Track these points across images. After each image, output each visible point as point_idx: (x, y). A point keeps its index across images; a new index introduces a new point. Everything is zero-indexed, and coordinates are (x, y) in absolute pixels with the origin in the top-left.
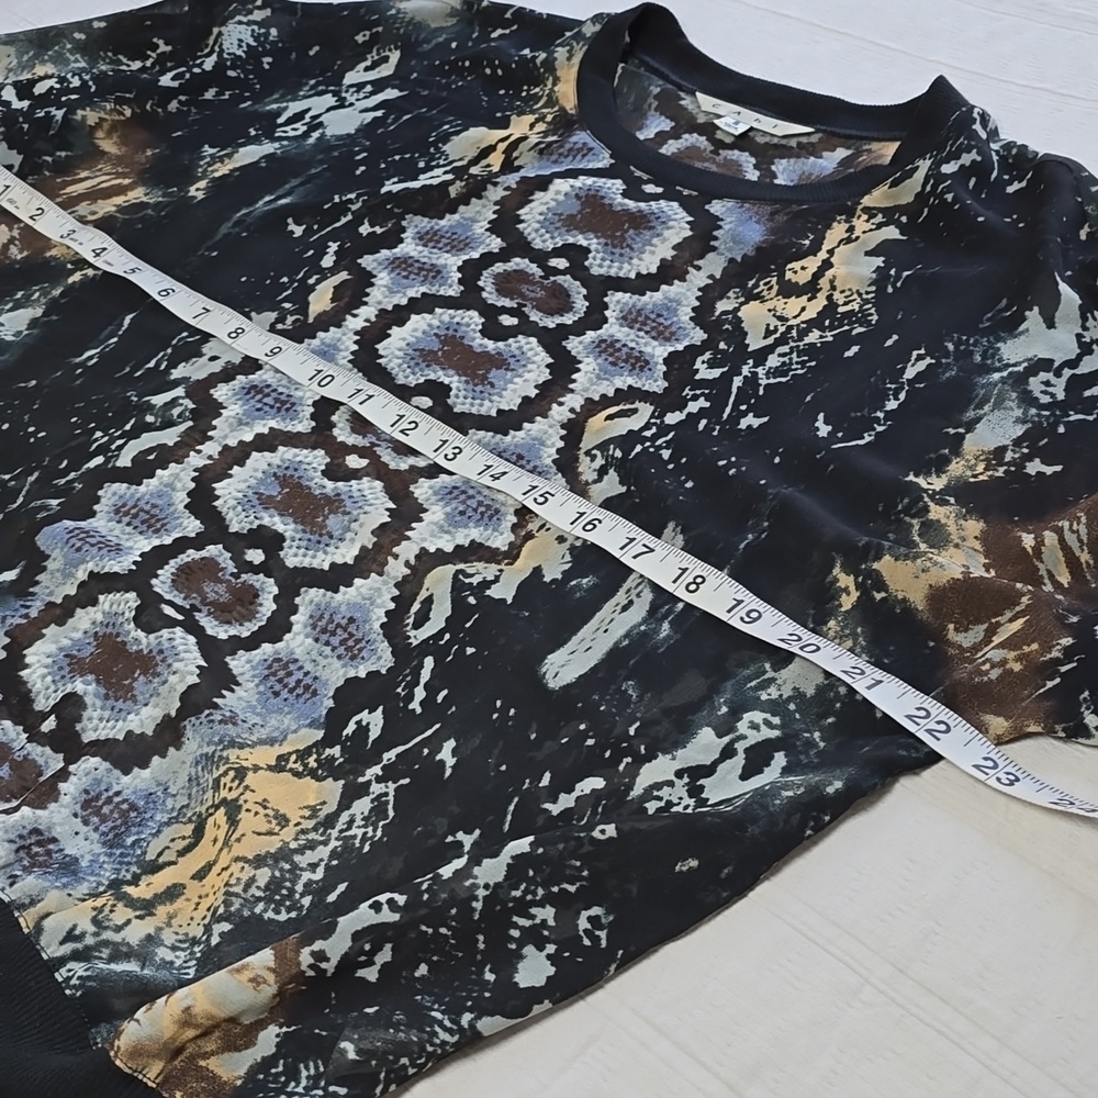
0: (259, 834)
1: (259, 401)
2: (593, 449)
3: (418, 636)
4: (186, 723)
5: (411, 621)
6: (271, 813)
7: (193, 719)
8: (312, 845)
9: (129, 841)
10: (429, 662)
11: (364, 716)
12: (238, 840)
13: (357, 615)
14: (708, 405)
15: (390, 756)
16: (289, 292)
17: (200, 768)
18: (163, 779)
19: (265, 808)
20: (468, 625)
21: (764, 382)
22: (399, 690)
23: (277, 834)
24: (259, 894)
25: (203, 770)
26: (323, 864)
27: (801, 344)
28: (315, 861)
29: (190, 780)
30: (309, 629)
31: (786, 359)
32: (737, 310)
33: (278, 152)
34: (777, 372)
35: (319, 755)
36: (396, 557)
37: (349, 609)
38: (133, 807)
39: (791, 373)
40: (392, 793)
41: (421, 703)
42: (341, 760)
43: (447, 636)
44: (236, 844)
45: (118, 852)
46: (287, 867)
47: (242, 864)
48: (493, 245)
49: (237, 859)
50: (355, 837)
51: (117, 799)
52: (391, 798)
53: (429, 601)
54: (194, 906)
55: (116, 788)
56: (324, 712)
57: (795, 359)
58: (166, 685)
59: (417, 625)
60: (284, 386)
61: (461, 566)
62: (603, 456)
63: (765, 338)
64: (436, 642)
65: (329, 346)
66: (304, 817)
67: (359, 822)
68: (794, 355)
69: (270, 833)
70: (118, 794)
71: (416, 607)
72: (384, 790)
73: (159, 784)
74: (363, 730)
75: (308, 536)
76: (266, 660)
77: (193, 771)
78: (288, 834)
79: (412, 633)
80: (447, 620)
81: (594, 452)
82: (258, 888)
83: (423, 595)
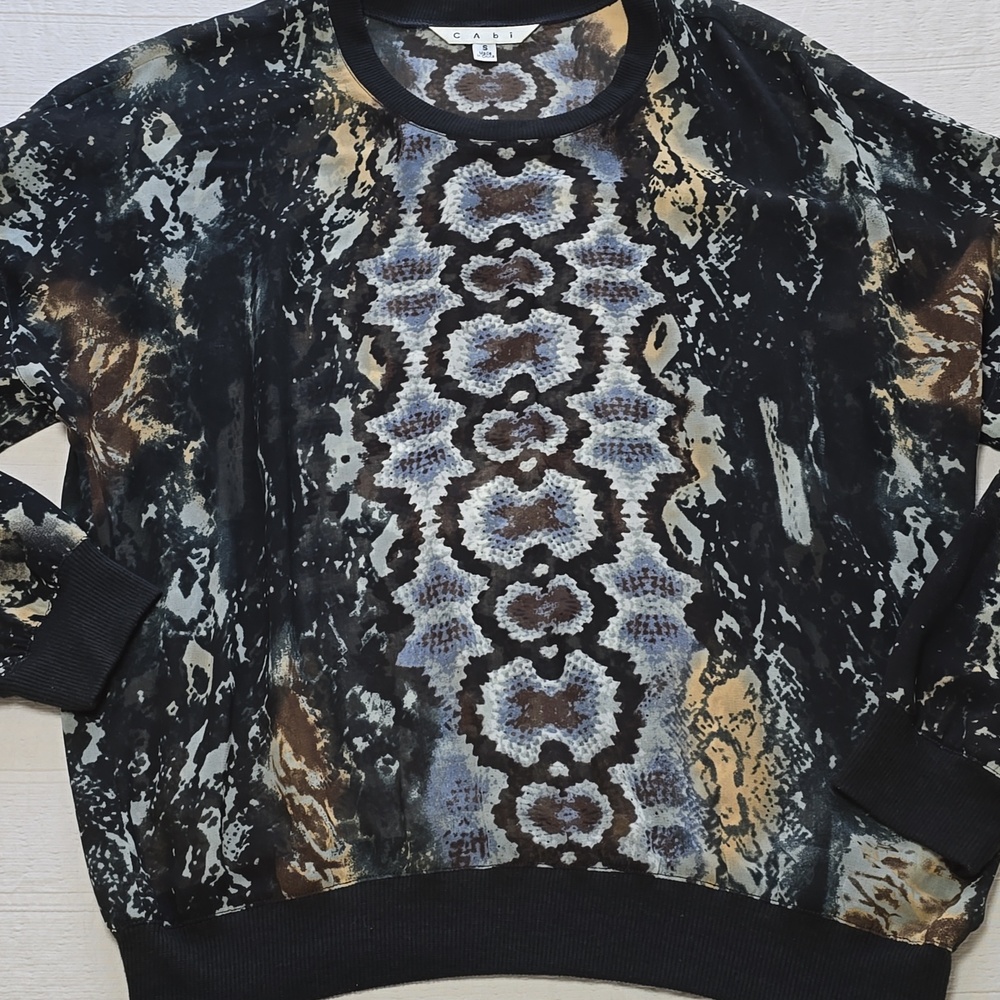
0: (751, 734)
1: (418, 467)
2: (664, 370)
3: (696, 556)
4: (639, 708)
5: (679, 550)
6: (740, 717)
7: (642, 703)
8: (775, 713)
9: (684, 792)
10: (718, 566)
11: (719, 624)
12: (748, 748)
13: (646, 565)
14: (702, 302)
15: (758, 633)
16: (341, 372)
17: (672, 724)
18: (653, 746)
19: (736, 719)
20: (717, 530)
21: (722, 268)
22: (721, 595)
23: (756, 724)
24: (788, 762)
25: (675, 724)
26: (791, 719)
27: (720, 226)
28: (787, 721)
29: (670, 735)
30: (625, 593)
31: (720, 243)
32: (654, 215)
33: (191, 259)
34: (724, 255)
35: (720, 663)
36: (628, 516)
37: (635, 565)
38: (659, 774)
39: (733, 252)
40: (782, 657)
41: (740, 590)
42: (735, 656)
43: (712, 545)
44: (749, 751)
45: (687, 804)
46: (780, 736)
47: (763, 757)
48: (446, 252)
49: (759, 756)
50: (788, 693)
51: (646, 779)
52: (784, 660)
53: (678, 532)
54: (756, 800)
55: (638, 774)
56: (694, 637)
57: (727, 241)
58: (599, 696)
59: (688, 550)
60: (422, 446)
61: (674, 498)
62: (675, 373)
63: (693, 234)
64: (710, 553)
65: (415, 398)
66: (751, 701)
67: (782, 684)
68: (723, 238)
69: (753, 727)
70: (643, 776)
71: (673, 540)
72: (776, 657)
73: (655, 751)
74: (727, 631)
75: (555, 533)
76: (623, 629)
77: (668, 728)
78: (758, 717)
79: (690, 558)
80: (702, 536)
81: (666, 373)
82: (784, 760)
83: (670, 530)
